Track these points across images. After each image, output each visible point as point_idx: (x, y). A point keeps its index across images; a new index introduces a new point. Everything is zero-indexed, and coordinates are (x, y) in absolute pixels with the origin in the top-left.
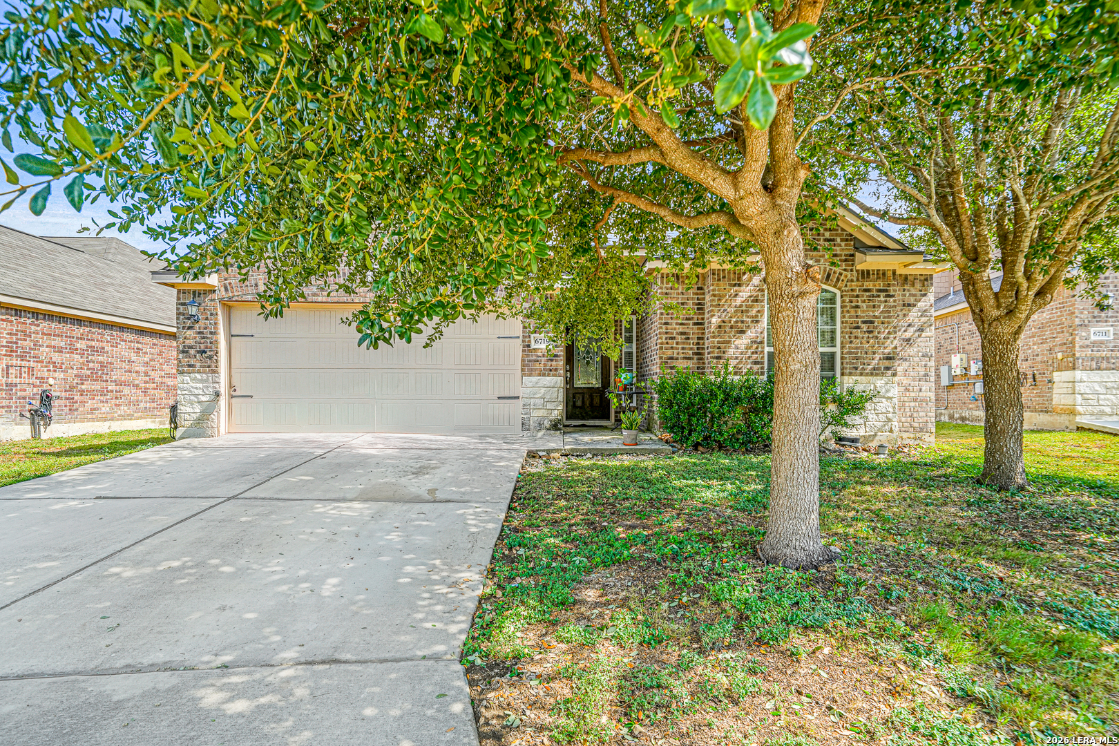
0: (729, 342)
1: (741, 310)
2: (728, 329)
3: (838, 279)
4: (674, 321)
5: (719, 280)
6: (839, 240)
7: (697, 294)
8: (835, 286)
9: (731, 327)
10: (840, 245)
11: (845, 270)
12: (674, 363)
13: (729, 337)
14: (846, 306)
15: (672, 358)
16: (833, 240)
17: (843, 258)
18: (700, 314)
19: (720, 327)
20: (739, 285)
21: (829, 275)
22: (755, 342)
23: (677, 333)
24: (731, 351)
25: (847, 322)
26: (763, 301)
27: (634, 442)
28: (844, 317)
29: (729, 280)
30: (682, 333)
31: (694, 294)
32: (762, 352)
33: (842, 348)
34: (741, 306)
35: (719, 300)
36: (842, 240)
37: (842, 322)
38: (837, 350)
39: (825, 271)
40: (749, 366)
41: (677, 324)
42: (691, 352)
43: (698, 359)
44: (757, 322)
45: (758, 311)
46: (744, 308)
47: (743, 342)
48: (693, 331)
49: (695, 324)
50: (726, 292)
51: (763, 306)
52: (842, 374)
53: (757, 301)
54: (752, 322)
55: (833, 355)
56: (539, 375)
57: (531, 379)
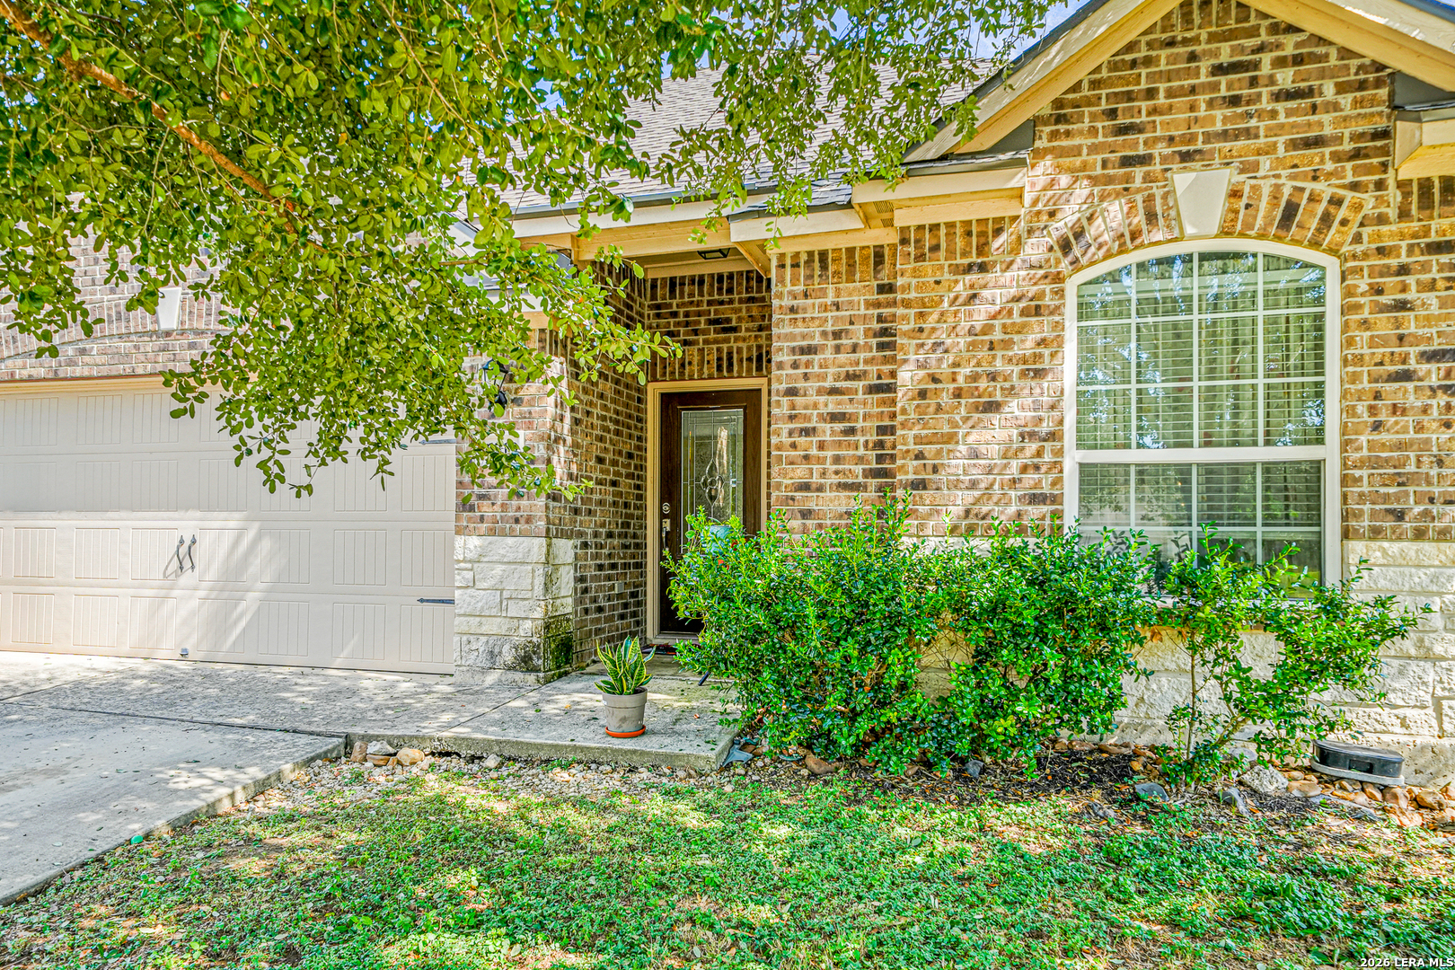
0: (950, 438)
1: (986, 341)
2: (945, 399)
3: (1326, 220)
4: (813, 385)
5: (920, 257)
6: (1329, 89)
7: (878, 305)
8: (1315, 244)
9: (958, 394)
10: (1336, 107)
11: (1354, 186)
12: (812, 501)
13: (950, 422)
14: (1357, 307)
15: (805, 487)
16: (1310, 92)
17: (1347, 146)
18: (886, 360)
19: (923, 394)
20: (983, 268)
21: (1290, 212)
22: (1032, 435)
23: (822, 418)
24: (956, 464)
25: (1359, 360)
26: (1056, 310)
27: (629, 727)
28: (1350, 342)
29: (951, 253)
30: (834, 417)
31: (869, 304)
32: (1057, 466)
33: (1345, 445)
34: (987, 329)
35: (921, 315)
36: (1341, 89)
37: (1345, 362)
38: (1329, 453)
39: (1275, 197)
40: (1012, 510)
41: (820, 392)
42: (859, 469)
43: (880, 489)
44: (1039, 374)
45: (1042, 342)
46: (997, 335)
47: (994, 435)
48: (863, 407)
49: (873, 389)
50: (941, 290)
51: (1059, 326)
52: (1346, 534)
53: (1038, 311)
54: (1024, 374)
55: (1317, 466)
56: (492, 532)
57: (474, 542)
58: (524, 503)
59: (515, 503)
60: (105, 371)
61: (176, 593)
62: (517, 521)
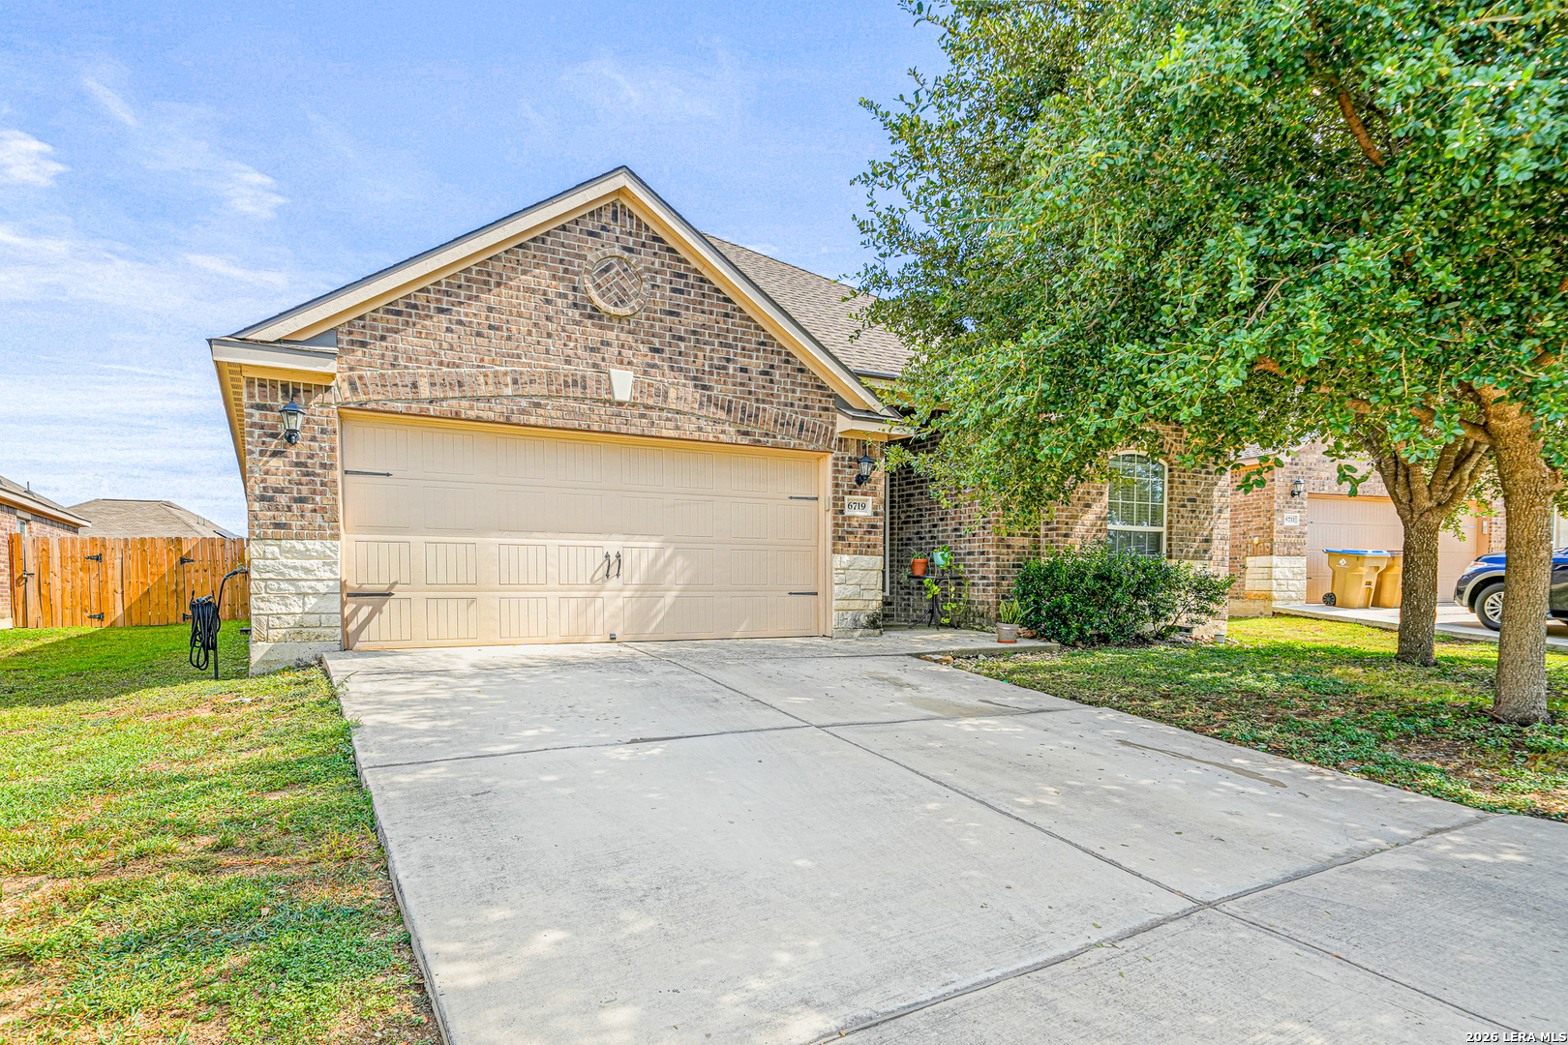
0: (1076, 517)
2: (1075, 501)
9: (1079, 499)
14: (1175, 481)
22: (1099, 518)
24: (1078, 528)
25: (1175, 499)
28: (1173, 493)
32: (1106, 530)
33: (1170, 527)
37: (1171, 500)
38: (1164, 529)
44: (1102, 494)
47: (1088, 517)
52: (1170, 557)
54: (1097, 493)
55: (1159, 535)
56: (855, 553)
57: (846, 558)
58: (872, 537)
59: (867, 536)
60: (560, 423)
61: (602, 594)
62: (869, 547)
